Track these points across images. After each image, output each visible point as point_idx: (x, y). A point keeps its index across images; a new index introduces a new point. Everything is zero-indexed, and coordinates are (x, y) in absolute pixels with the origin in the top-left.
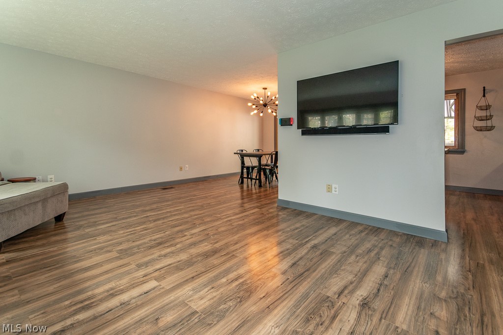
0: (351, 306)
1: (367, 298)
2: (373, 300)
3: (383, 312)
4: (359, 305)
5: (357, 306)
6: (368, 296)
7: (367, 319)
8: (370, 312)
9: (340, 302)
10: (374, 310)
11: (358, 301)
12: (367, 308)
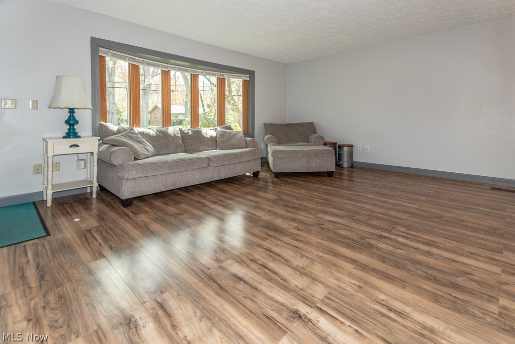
0: (136, 307)
1: (137, 331)
2: (129, 336)
3: (105, 337)
4: (133, 316)
5: (132, 313)
6: (138, 334)
7: (110, 314)
8: (115, 321)
9: (148, 300)
10: (114, 327)
11: (139, 319)
12: (123, 322)
